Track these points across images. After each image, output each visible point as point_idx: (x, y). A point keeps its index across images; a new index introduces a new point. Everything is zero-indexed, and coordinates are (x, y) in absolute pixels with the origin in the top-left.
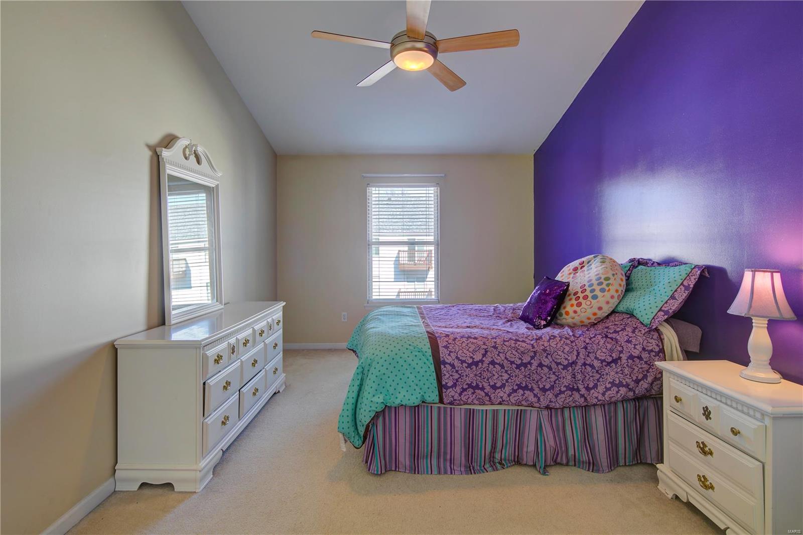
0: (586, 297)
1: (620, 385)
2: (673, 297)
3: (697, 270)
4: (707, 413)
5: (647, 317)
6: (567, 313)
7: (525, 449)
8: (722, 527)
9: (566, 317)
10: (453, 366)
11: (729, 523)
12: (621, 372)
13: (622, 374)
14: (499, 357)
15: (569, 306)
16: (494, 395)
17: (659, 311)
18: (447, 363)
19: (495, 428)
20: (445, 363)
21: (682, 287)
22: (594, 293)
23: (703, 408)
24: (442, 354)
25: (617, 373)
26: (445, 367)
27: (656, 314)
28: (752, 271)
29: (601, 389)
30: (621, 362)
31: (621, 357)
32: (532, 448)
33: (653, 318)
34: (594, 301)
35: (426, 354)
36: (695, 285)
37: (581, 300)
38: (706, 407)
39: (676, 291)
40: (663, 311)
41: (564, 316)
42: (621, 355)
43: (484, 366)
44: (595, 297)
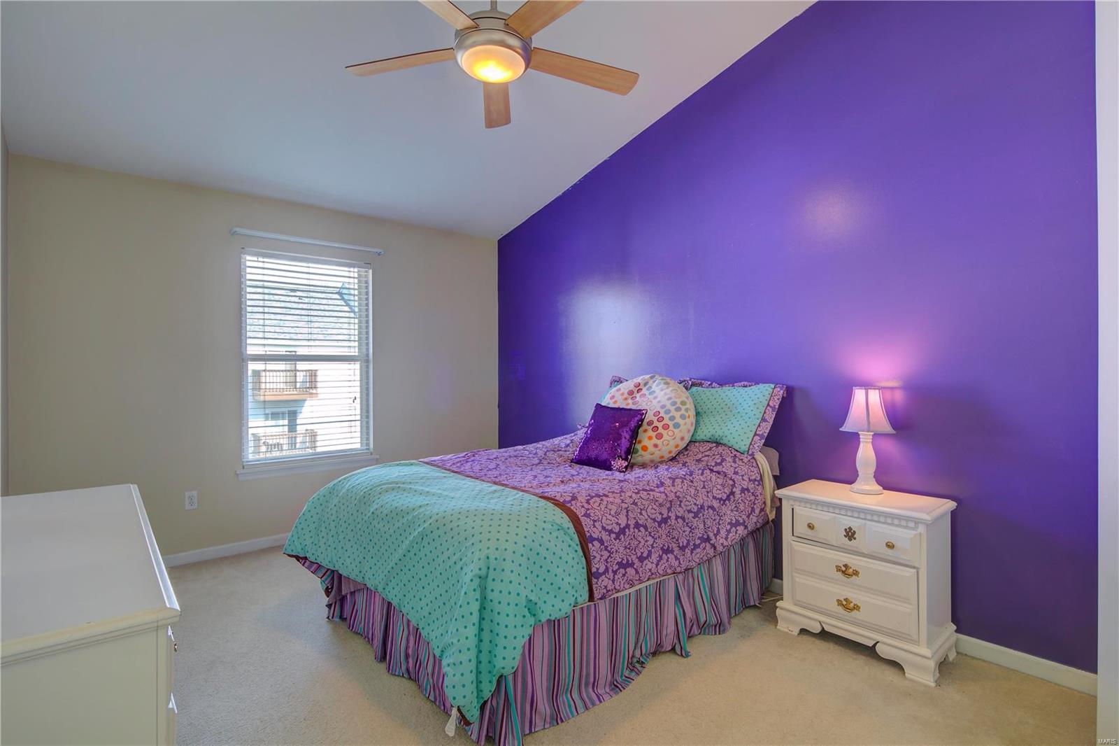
0: (666, 427)
1: (737, 524)
2: (764, 420)
3: (779, 389)
4: (850, 534)
5: (743, 443)
6: (645, 449)
7: (664, 633)
8: (870, 644)
9: (643, 453)
10: (601, 541)
11: (878, 637)
12: (735, 509)
13: (737, 511)
14: (642, 516)
15: (646, 438)
16: (641, 569)
17: (754, 436)
18: (595, 539)
19: (639, 615)
20: (592, 539)
21: (768, 408)
22: (675, 421)
23: (846, 530)
24: (587, 527)
25: (732, 511)
26: (593, 545)
27: (753, 439)
28: (865, 389)
29: (723, 533)
30: (734, 497)
31: (734, 493)
32: (672, 628)
33: (751, 444)
34: (676, 431)
35: (567, 531)
36: (779, 407)
37: (661, 430)
38: (850, 529)
39: (765, 412)
40: (758, 435)
41: (641, 452)
42: (734, 490)
43: (631, 533)
44: (677, 426)
